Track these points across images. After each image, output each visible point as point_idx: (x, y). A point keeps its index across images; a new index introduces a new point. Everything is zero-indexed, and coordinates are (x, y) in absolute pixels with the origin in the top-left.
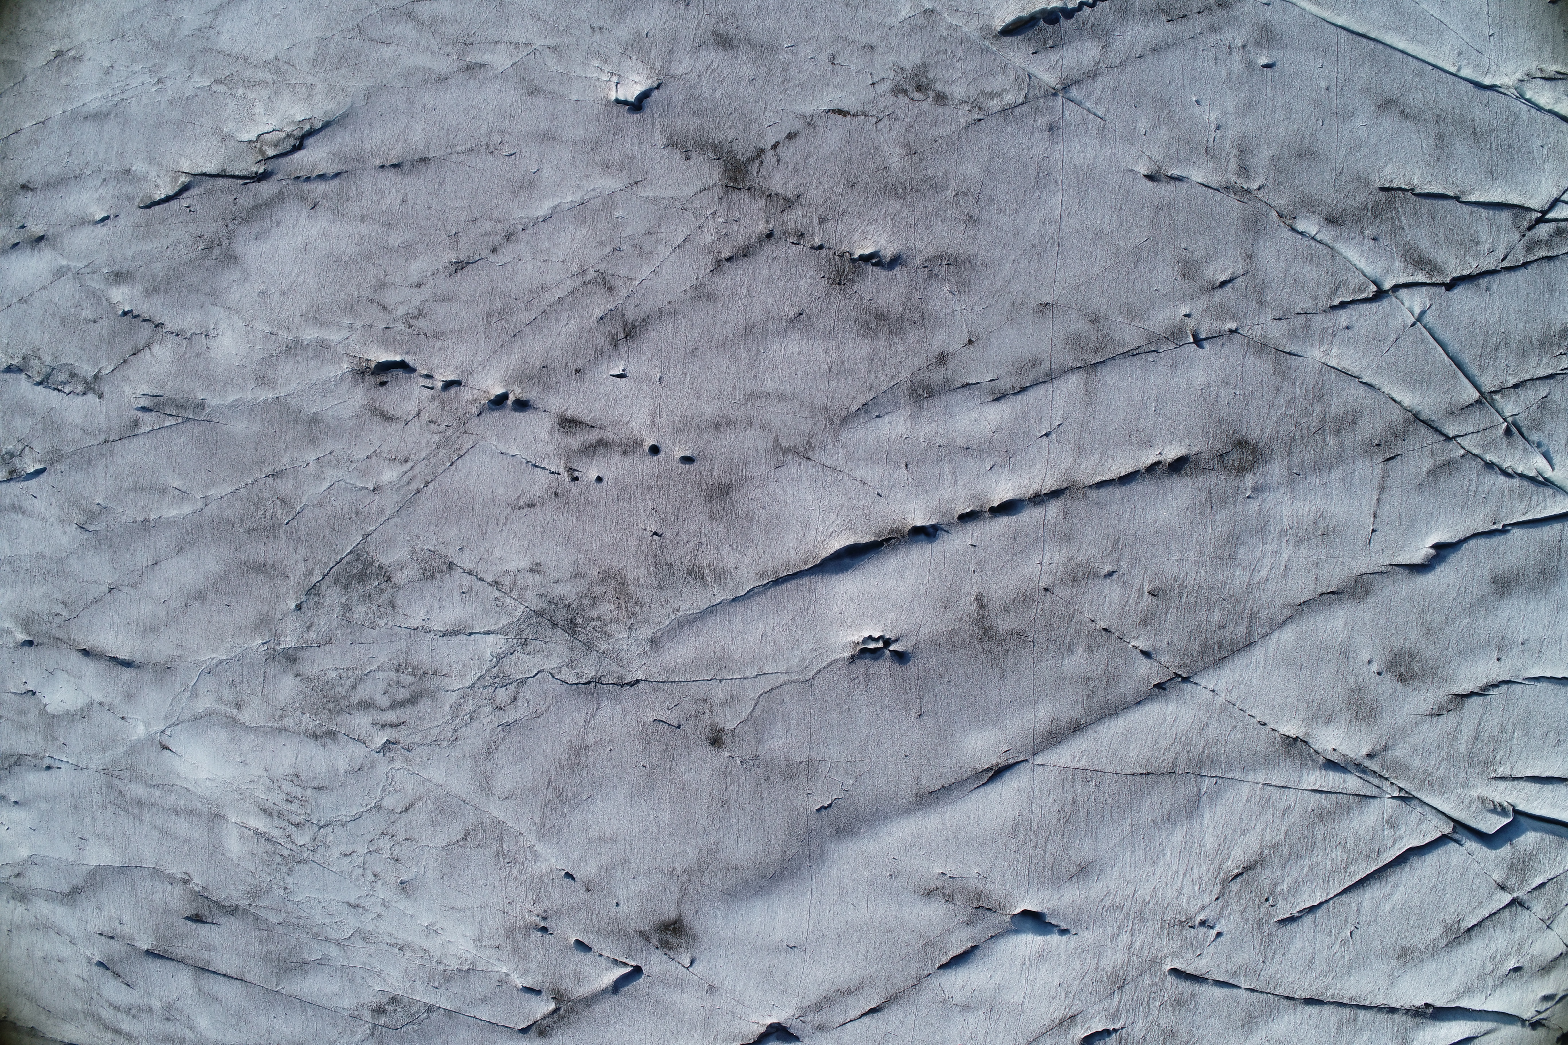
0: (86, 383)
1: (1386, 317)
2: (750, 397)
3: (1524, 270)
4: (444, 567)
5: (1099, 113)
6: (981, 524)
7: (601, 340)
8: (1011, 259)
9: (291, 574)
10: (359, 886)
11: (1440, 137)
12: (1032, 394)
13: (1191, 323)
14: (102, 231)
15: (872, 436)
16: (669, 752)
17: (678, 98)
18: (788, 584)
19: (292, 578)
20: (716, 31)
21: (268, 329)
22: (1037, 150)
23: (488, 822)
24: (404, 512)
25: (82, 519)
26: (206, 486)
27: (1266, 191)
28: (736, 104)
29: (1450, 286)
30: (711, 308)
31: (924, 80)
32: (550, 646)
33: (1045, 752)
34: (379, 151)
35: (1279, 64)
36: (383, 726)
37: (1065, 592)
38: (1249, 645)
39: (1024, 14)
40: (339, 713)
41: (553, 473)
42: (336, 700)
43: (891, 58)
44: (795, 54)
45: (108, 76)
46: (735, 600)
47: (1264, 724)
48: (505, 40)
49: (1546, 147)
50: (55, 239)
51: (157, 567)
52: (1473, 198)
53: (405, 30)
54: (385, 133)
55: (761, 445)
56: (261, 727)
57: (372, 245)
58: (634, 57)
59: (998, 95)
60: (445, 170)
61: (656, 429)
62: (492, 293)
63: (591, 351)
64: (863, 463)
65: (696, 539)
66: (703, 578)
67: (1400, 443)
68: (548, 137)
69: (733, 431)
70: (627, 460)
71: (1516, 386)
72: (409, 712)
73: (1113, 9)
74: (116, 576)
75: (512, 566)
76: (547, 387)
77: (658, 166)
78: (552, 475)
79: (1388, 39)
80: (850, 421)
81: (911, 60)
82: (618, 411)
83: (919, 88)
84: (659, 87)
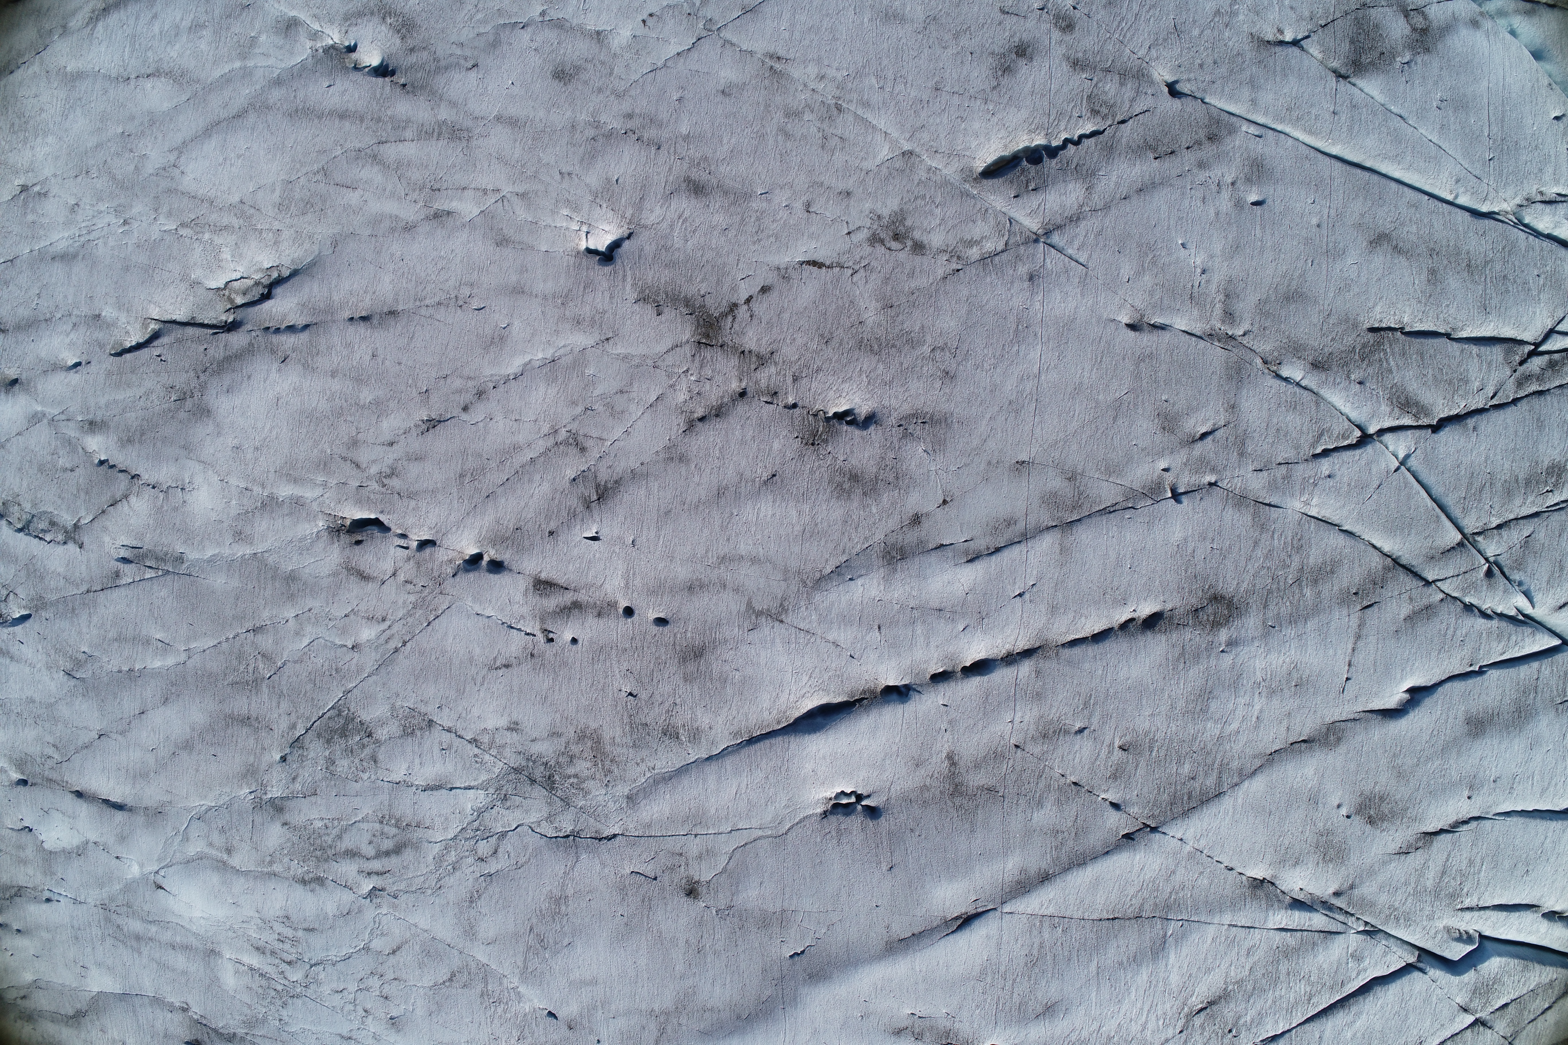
0: (66, 532)
1: (1369, 464)
2: (723, 559)
3: (1513, 408)
4: (423, 725)
5: (1081, 260)
6: (953, 684)
7: (574, 502)
8: (988, 416)
9: (274, 727)
10: (350, 1020)
11: (1433, 272)
12: (1006, 553)
13: (1169, 478)
14: (74, 377)
15: (844, 599)
16: (647, 903)
17: (650, 249)
18: (762, 743)
19: (276, 731)
20: (688, 177)
21: (243, 485)
22: (1017, 302)
23: (473, 965)
24: (383, 670)
25: (69, 666)
26: (188, 640)
27: (1251, 337)
28: (709, 255)
29: (1435, 428)
30: (683, 470)
31: (901, 228)
32: (529, 801)
33: (1014, 901)
34: (348, 302)
35: (1269, 201)
36: (369, 874)
37: (1035, 749)
38: (1218, 795)
39: (1007, 153)
40: (326, 860)
41: (528, 634)
42: (322, 849)
43: (868, 205)
44: (769, 201)
45: (74, 216)
46: (709, 758)
47: (1232, 869)
48: (473, 186)
49: (1543, 276)
50: (29, 383)
51: (143, 716)
52: (1464, 334)
53: (370, 173)
54: (353, 284)
55: (734, 608)
56: (251, 871)
57: (343, 401)
58: (604, 206)
59: (977, 243)
60: (415, 323)
61: (630, 592)
62: (464, 453)
63: (564, 513)
64: (835, 626)
65: (671, 700)
66: (677, 738)
67: (1378, 590)
68: (518, 291)
69: (706, 594)
70: (602, 622)
71: (1499, 527)
72: (393, 862)
73: (1099, 147)
74: (105, 723)
75: (490, 724)
76: (520, 549)
77: (629, 322)
78: (527, 637)
79: (1384, 168)
80: (823, 584)
81: (889, 206)
82: (591, 573)
83: (896, 237)
84: (629, 236)
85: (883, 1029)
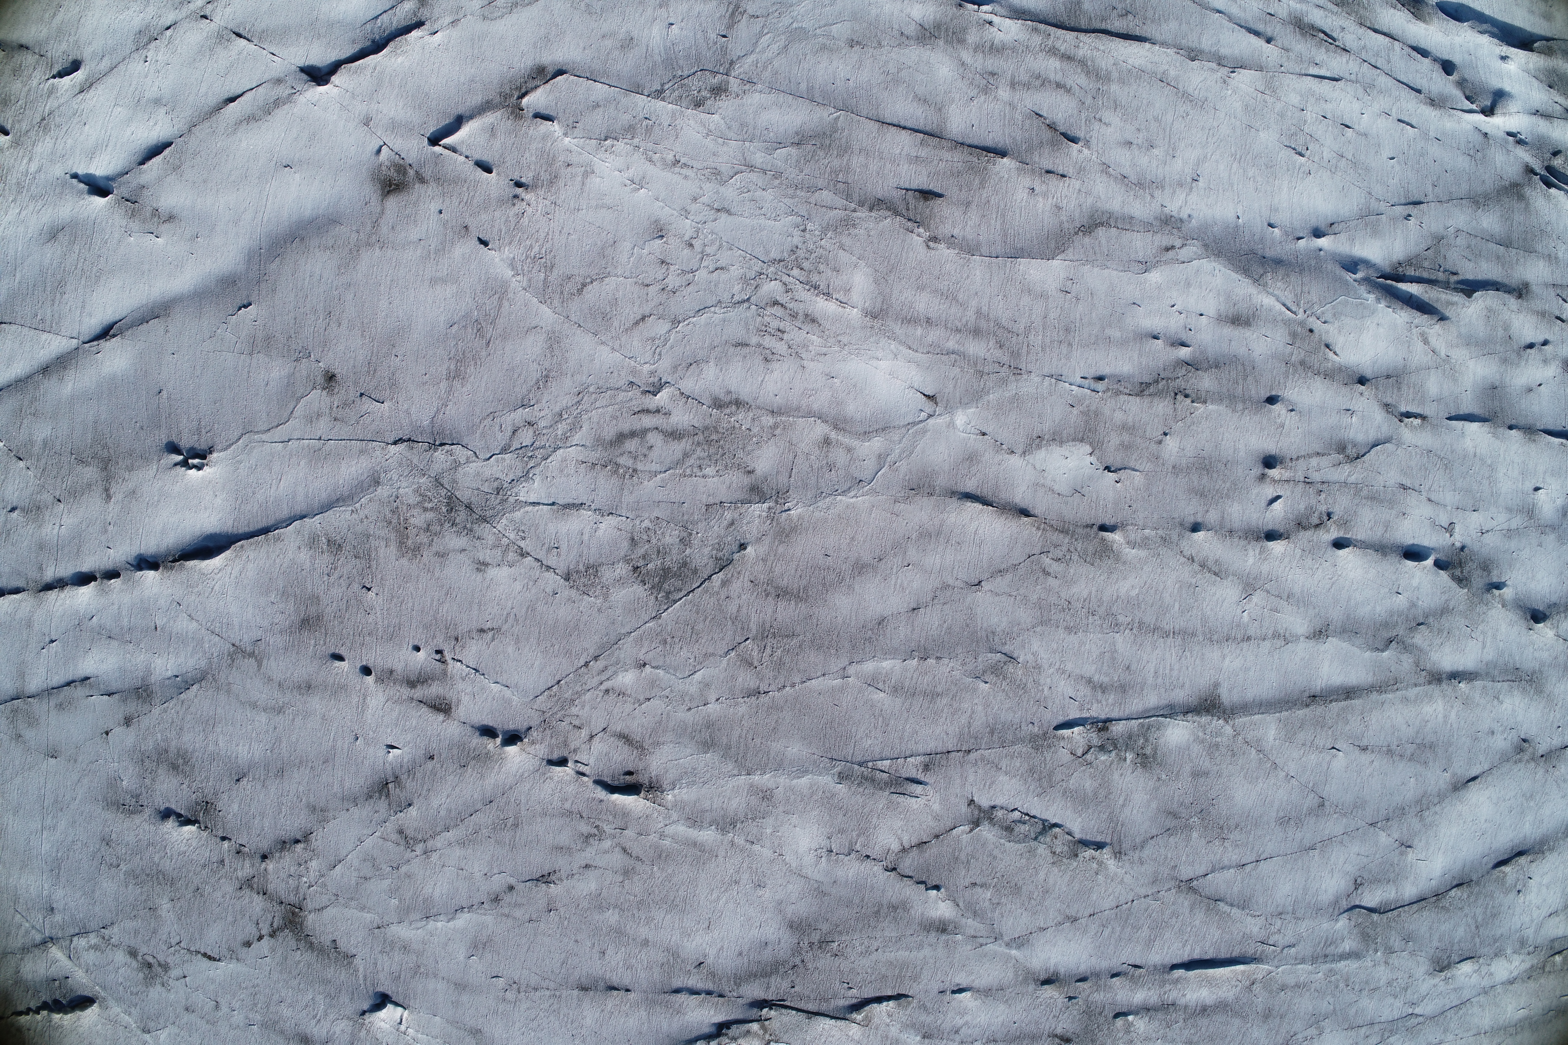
0: (991, 819)
2: (280, 710)
4: (576, 576)
5: (19, 916)
6: (102, 567)
7: (408, 785)
8: (77, 801)
9: (748, 584)
10: (712, 233)
12: (62, 681)
14: (962, 979)
15: (181, 660)
16: (371, 369)
17: (344, 998)
19: (746, 579)
21: (756, 848)
22: (60, 894)
23: (556, 303)
24: (613, 638)
25: (1010, 668)
26: (842, 689)
28: (294, 984)
30: (312, 799)
31: (147, 973)
32: (474, 485)
33: (70, 350)
34: (631, 1007)
36: (658, 411)
37: (47, 497)
39: (78, 1013)
40: (706, 428)
41: (460, 661)
42: (709, 442)
44: (248, 1018)
46: (302, 517)
50: (1025, 980)
51: (914, 606)
54: (624, 1023)
55: (273, 663)
56: (803, 417)
57: (637, 916)
59: (91, 948)
60: (561, 975)
61: (363, 691)
62: (513, 847)
63: (419, 775)
64: (190, 635)
65: (332, 579)
66: (329, 541)
69: (296, 680)
70: (389, 665)
72: (628, 424)
74: (969, 599)
75: (505, 571)
76: (461, 746)
77: (360, 939)
78: (460, 658)
80: (199, 676)
81: (156, 992)
82: (395, 714)
83: (150, 966)
84: (364, 1013)
85: (183, 222)
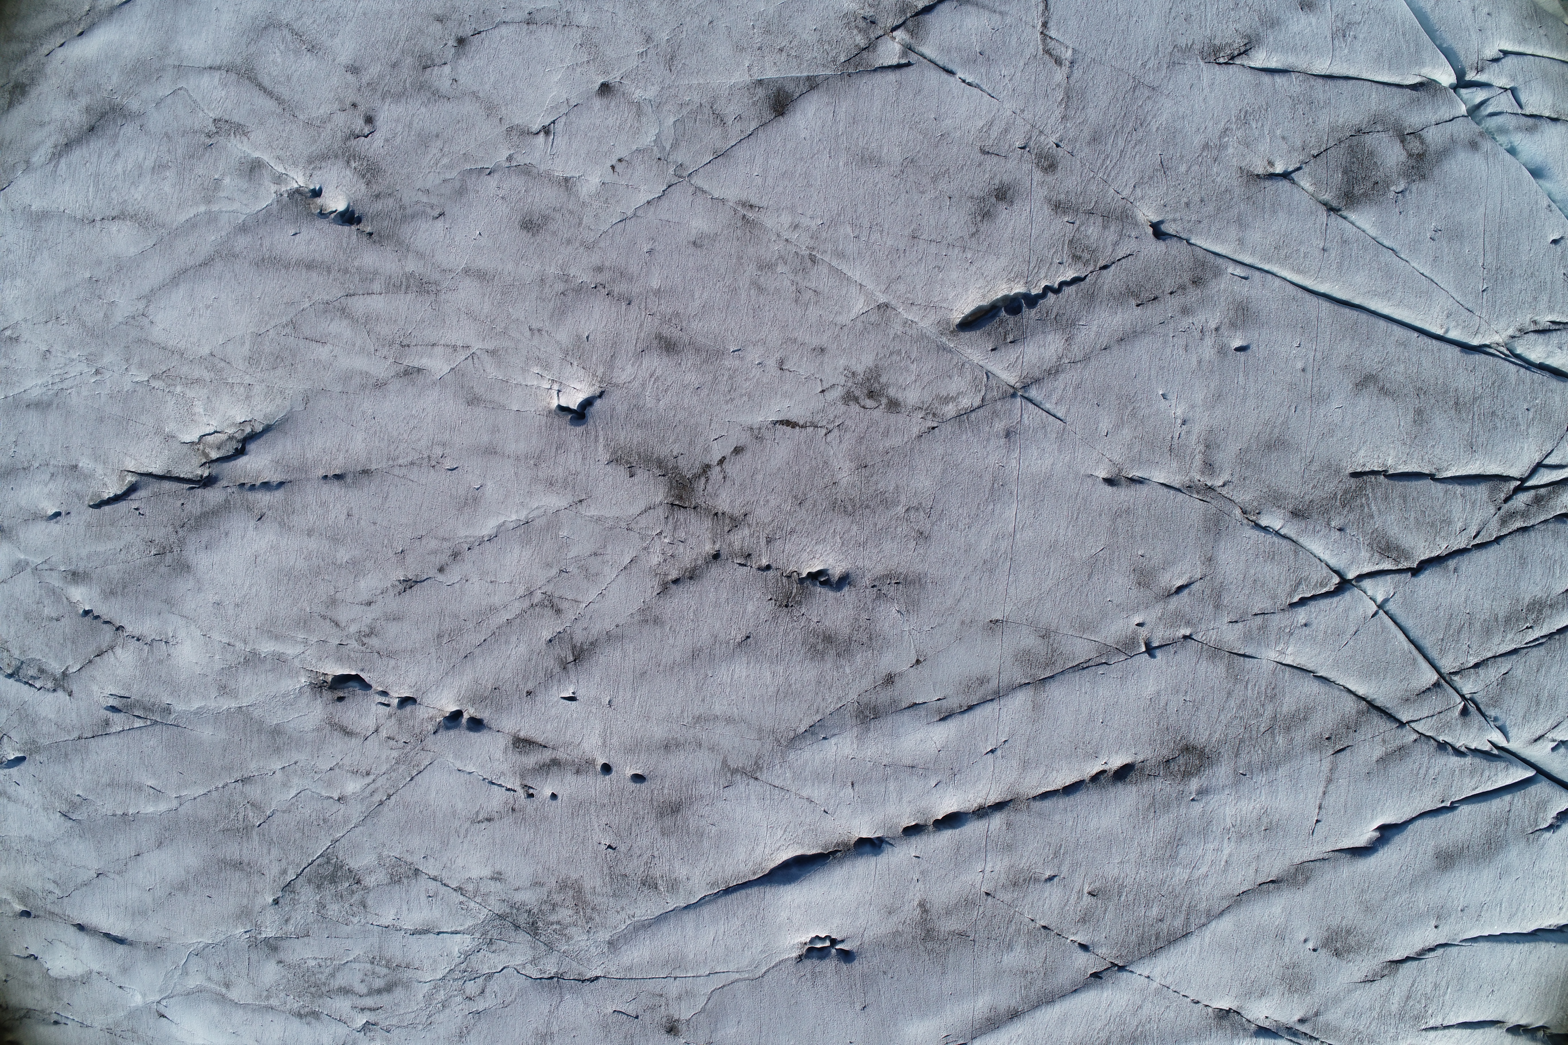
0: (55, 679)
1: (1346, 610)
2: (698, 719)
3: (1496, 547)
4: (410, 873)
5: (1059, 415)
6: (925, 837)
7: (551, 663)
8: (962, 576)
9: (266, 872)
11: (1419, 412)
12: (978, 713)
13: (1143, 633)
14: (55, 528)
15: (818, 757)
17: (621, 409)
18: (738, 893)
19: (268, 876)
20: (660, 333)
21: (225, 640)
22: (993, 460)
24: (369, 821)
25: (64, 808)
26: (179, 787)
27: (1231, 487)
28: (681, 415)
29: (1415, 572)
30: (658, 632)
31: (876, 385)
32: (514, 946)
33: (983, 1037)
34: (321, 460)
35: (1254, 347)
36: (362, 1010)
37: (1007, 897)
38: (1185, 936)
39: (985, 303)
40: (321, 996)
41: (509, 790)
42: (316, 985)
43: (842, 362)
44: (742, 359)
45: (46, 363)
46: (688, 907)
47: (1198, 1002)
48: (442, 342)
49: (1532, 410)
50: (11, 532)
51: (139, 858)
52: (1449, 474)
53: (339, 327)
54: (326, 442)
55: (710, 766)
56: (249, 1004)
57: (320, 560)
58: (575, 364)
59: (953, 399)
60: (388, 483)
61: (607, 750)
62: (441, 613)
63: (541, 674)
64: (809, 783)
65: (649, 853)
66: (656, 888)
67: (1351, 734)
68: (490, 451)
69: (682, 752)
70: (581, 779)
71: (1476, 666)
72: (385, 1000)
73: (1080, 295)
74: (102, 863)
75: (475, 874)
76: (499, 709)
77: (602, 484)
78: (508, 792)
79: (1373, 305)
80: (797, 743)
81: (863, 362)
82: (570, 732)
83: (871, 395)
84: (601, 395)
